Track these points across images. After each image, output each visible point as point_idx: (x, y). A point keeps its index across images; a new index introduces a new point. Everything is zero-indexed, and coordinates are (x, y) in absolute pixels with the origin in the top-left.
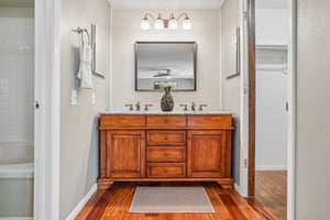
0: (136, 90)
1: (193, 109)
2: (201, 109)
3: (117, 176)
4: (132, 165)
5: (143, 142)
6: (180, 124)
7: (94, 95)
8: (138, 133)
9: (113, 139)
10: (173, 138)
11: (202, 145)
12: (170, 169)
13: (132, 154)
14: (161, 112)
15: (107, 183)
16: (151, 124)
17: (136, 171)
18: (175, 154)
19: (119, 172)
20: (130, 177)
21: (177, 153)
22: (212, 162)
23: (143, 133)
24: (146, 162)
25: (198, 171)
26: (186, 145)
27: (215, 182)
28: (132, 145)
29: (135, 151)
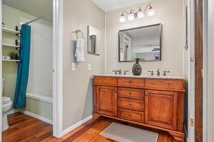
0: (119, 61)
1: (158, 74)
2: (165, 74)
3: (102, 112)
4: (109, 107)
5: (116, 94)
6: (139, 85)
7: (89, 65)
8: (113, 88)
9: (100, 91)
10: (134, 94)
11: (157, 102)
12: (133, 115)
13: (110, 101)
14: (132, 76)
15: (97, 116)
16: (121, 83)
17: (112, 112)
18: (136, 105)
19: (103, 111)
20: (108, 115)
21: (137, 104)
22: (165, 115)
23: (116, 89)
24: (118, 107)
25: (153, 121)
26: (144, 99)
27: (168, 132)
28: (110, 95)
29: (112, 99)
